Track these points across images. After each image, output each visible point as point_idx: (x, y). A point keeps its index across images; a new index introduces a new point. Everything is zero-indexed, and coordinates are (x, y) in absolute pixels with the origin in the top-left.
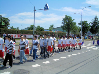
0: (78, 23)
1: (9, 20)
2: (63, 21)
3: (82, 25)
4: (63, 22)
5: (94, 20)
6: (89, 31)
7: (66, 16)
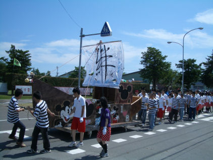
0: (176, 65)
1: (30, 55)
2: (142, 59)
3: (185, 69)
4: (144, 61)
5: (210, 57)
6: (201, 81)
7: (149, 48)
